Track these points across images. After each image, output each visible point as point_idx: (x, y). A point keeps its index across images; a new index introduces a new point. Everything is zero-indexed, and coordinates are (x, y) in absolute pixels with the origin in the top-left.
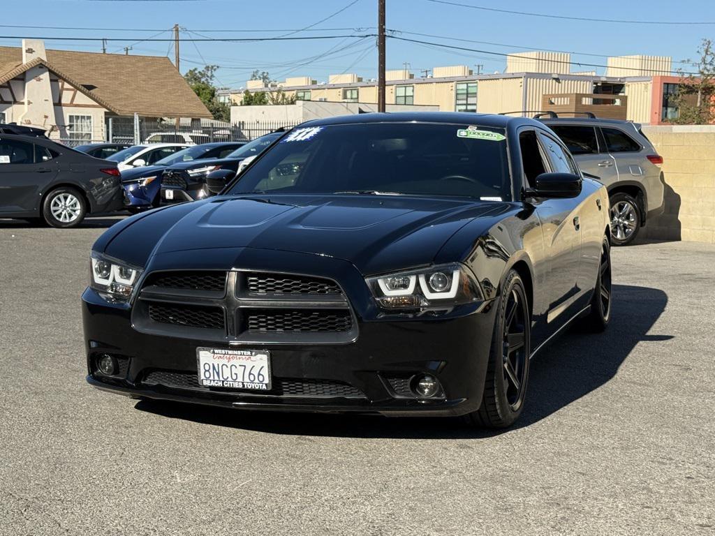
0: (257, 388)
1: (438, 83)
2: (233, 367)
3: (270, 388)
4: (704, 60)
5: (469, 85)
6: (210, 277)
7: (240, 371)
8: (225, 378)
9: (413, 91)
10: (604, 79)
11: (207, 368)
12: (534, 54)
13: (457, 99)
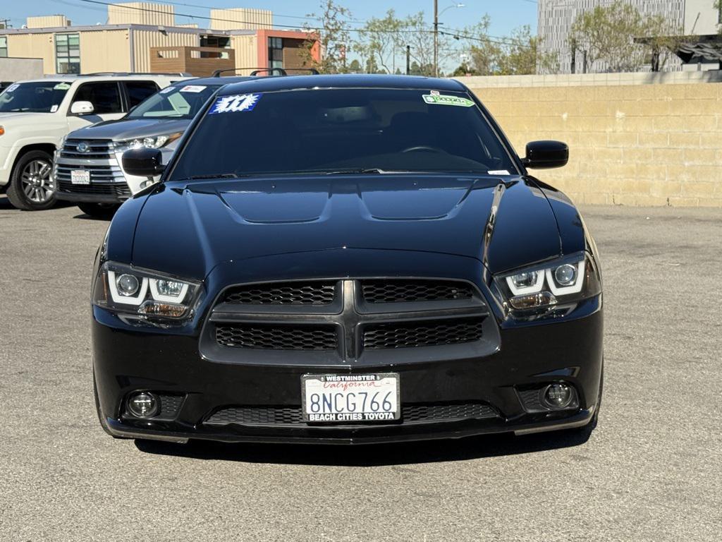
0: (382, 418)
1: (35, 34)
2: (351, 396)
3: (398, 417)
4: (327, 15)
5: (70, 36)
6: (309, 287)
7: (359, 400)
8: (339, 409)
9: (6, 42)
10: (210, 32)
11: (315, 399)
12: (137, 5)
13: (57, 52)
